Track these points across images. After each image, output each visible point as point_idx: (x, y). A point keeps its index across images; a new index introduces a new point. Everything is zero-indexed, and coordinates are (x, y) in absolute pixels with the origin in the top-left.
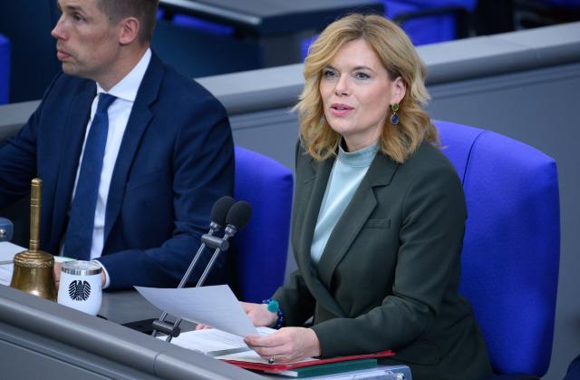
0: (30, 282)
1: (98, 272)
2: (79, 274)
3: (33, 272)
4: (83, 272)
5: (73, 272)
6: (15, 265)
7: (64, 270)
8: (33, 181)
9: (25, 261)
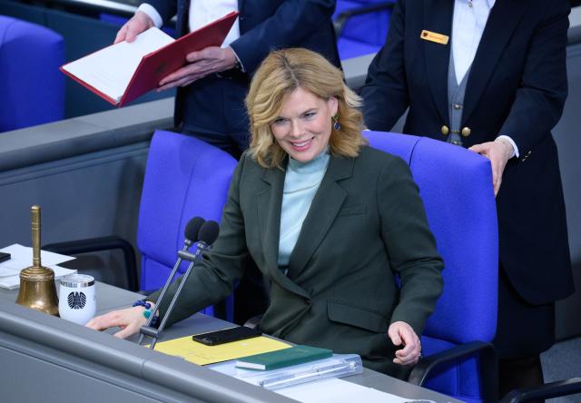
0: (35, 294)
1: (91, 284)
2: (75, 286)
3: (38, 286)
4: (79, 285)
5: (70, 285)
6: (21, 280)
7: (63, 284)
8: (33, 208)
9: (29, 277)
